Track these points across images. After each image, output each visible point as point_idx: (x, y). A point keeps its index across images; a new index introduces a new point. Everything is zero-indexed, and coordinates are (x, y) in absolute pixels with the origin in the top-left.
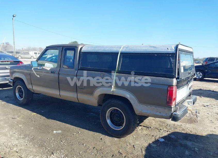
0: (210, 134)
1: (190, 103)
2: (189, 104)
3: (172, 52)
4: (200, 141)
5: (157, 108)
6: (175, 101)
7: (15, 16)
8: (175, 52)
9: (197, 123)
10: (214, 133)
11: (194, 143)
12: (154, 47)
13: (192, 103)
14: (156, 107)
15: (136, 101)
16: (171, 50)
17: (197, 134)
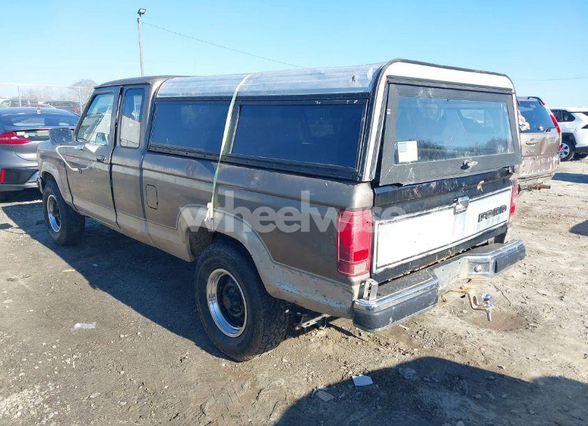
0: (553, 375)
1: (479, 267)
2: (476, 271)
3: (362, 89)
4: (493, 398)
5: (316, 280)
6: (368, 260)
7: (143, 13)
8: (369, 90)
9: (532, 334)
10: (569, 375)
11: (470, 401)
12: (320, 75)
13: (491, 266)
14: (313, 277)
15: (266, 253)
16: (360, 81)
17: (506, 371)
